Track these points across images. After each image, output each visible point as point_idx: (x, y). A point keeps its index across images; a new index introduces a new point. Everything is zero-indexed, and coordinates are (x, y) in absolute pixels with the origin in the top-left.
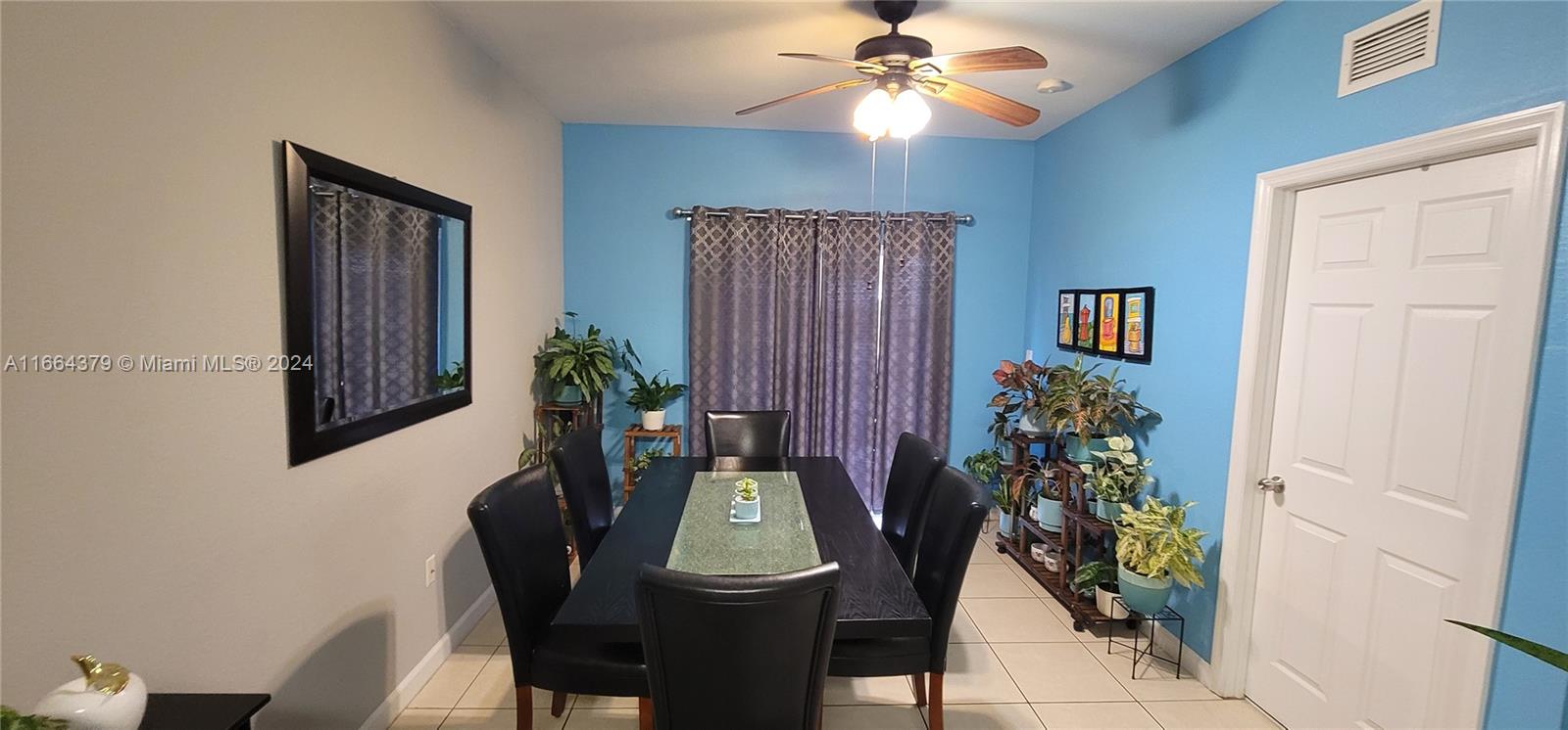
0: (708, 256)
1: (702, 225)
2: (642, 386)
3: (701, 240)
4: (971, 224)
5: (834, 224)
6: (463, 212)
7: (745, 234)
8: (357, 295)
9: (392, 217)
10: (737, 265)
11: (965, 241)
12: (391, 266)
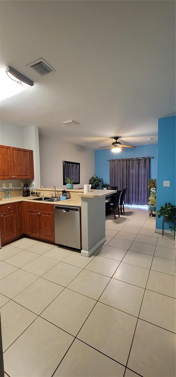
0: (112, 166)
1: (111, 162)
2: (103, 184)
3: (111, 164)
4: (153, 158)
5: (129, 160)
6: (79, 164)
7: (117, 163)
8: (73, 174)
9: (76, 166)
10: (116, 167)
11: (152, 160)
12: (76, 170)
